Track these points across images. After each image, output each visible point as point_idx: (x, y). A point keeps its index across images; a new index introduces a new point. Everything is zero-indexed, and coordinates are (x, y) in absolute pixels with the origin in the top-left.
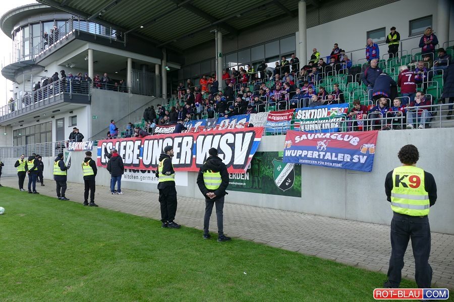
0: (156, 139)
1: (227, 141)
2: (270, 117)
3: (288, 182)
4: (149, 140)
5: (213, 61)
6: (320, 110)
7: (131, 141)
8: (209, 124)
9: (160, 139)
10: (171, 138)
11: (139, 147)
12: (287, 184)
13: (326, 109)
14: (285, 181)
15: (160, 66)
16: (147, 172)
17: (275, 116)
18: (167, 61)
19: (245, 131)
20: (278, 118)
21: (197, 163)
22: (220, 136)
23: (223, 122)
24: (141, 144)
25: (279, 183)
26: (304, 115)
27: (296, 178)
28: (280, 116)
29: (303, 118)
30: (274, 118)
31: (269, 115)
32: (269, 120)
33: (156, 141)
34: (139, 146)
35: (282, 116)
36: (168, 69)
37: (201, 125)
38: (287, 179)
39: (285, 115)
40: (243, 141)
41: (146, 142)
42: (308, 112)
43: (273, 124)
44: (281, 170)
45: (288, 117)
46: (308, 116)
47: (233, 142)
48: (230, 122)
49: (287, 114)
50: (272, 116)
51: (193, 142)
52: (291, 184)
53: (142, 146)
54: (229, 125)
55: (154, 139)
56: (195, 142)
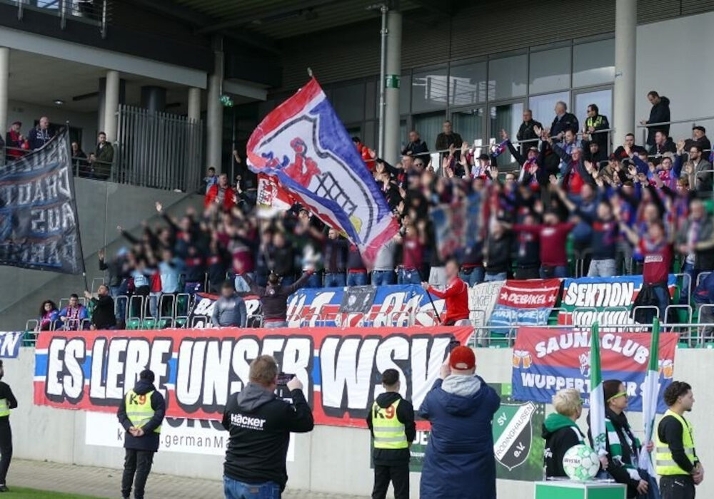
0: (212, 339)
1: (392, 355)
2: (505, 296)
3: (519, 450)
4: (195, 340)
5: (370, 85)
6: (617, 285)
7: (142, 339)
8: (352, 300)
9: (226, 339)
10: (255, 338)
11: (166, 358)
12: (517, 454)
13: (631, 285)
14: (513, 448)
15: (204, 95)
16: (185, 422)
17: (517, 293)
18: (227, 77)
19: (433, 334)
20: (524, 300)
21: (325, 404)
22: (377, 341)
23: (388, 300)
24: (171, 350)
25: (500, 451)
26: (581, 296)
27: (534, 441)
28: (529, 293)
29: (580, 303)
30: (515, 298)
31: (503, 290)
32: (502, 303)
33: (213, 346)
34: (164, 354)
35: (535, 294)
36: (229, 103)
37: (332, 301)
38: (516, 443)
39: (540, 293)
40: (428, 357)
41: (186, 346)
42: (592, 289)
43: (510, 314)
44: (506, 423)
45: (547, 299)
46: (590, 301)
47: (406, 358)
48: (405, 301)
49: (546, 289)
50: (509, 293)
51: (312, 352)
52: (524, 453)
53: (175, 355)
54: (403, 308)
55: (208, 340)
56: (316, 353)
